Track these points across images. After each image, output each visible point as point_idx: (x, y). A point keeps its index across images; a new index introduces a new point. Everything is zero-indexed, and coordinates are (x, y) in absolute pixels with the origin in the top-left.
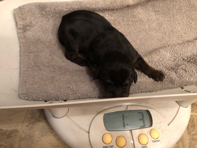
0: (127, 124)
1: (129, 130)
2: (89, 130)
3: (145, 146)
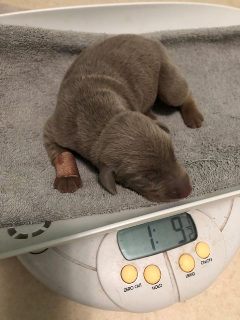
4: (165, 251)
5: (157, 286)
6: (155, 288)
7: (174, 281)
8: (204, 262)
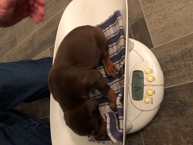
4: (144, 85)
5: (154, 93)
6: (154, 94)
7: (155, 86)
8: (152, 72)
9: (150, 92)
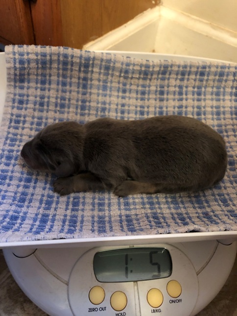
0: (131, 271)
1: (134, 281)
2: (69, 279)
3: (157, 309)
9: (119, 302)
